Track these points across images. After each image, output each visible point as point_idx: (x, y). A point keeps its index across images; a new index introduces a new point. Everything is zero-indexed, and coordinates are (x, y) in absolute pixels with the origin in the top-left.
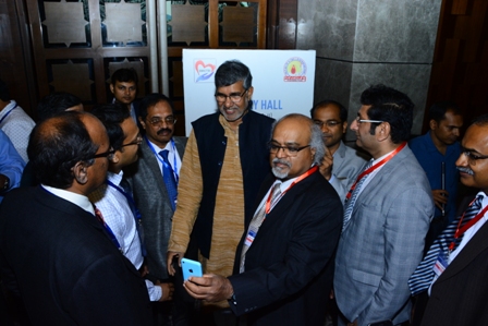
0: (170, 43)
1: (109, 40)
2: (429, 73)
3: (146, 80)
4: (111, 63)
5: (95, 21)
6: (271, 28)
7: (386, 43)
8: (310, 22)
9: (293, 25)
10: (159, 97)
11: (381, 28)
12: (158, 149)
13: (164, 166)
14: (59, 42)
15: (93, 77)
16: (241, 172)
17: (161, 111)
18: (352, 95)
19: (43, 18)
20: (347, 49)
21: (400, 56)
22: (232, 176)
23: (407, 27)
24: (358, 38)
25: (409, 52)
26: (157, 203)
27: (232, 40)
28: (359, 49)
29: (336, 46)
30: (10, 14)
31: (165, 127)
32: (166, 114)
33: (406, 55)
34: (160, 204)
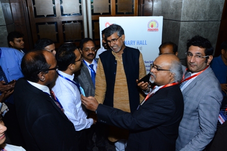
0: (93, 14)
1: (64, 13)
2: (219, 25)
3: (82, 31)
4: (65, 24)
5: (58, 4)
6: (141, 5)
7: (197, 11)
8: (160, 2)
9: (151, 3)
10: (88, 39)
11: (195, 4)
12: (88, 64)
13: (91, 72)
14: (41, 14)
15: (57, 30)
16: (125, 76)
17: (89, 45)
18: (180, 37)
19: (34, 4)
20: (178, 15)
21: (204, 17)
22: (121, 78)
23: (208, 3)
24: (183, 10)
25: (209, 15)
26: (88, 89)
27: (122, 12)
28: (184, 15)
29: (172, 14)
30: (19, 3)
31: (91, 53)
32: (92, 47)
33: (207, 17)
34: (90, 89)
